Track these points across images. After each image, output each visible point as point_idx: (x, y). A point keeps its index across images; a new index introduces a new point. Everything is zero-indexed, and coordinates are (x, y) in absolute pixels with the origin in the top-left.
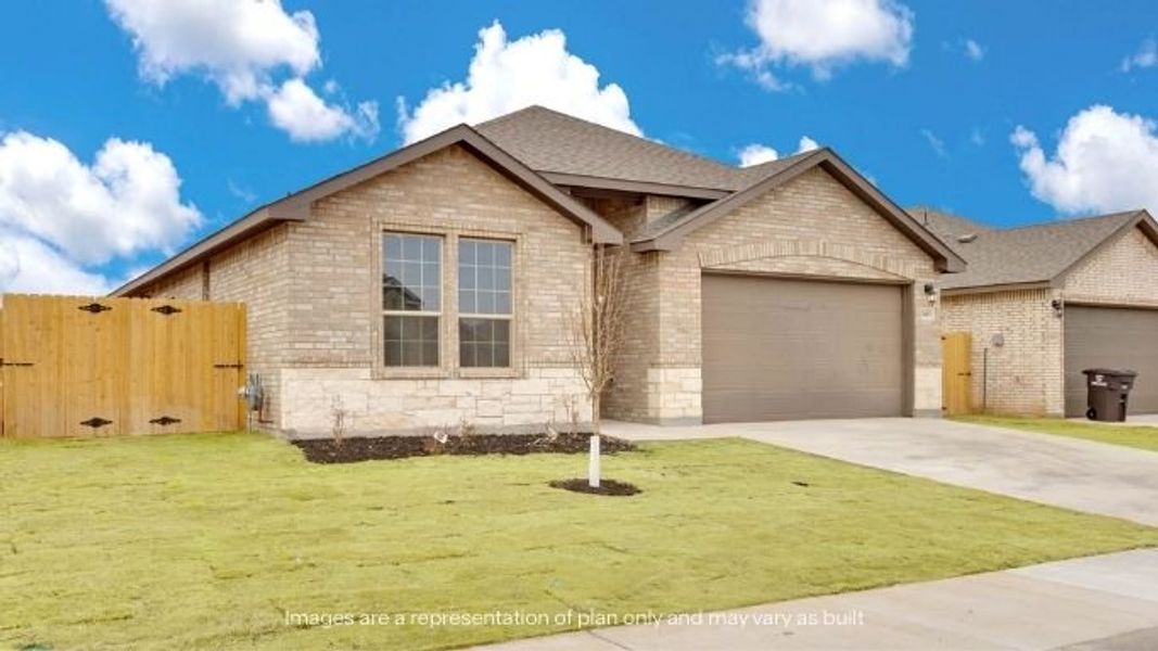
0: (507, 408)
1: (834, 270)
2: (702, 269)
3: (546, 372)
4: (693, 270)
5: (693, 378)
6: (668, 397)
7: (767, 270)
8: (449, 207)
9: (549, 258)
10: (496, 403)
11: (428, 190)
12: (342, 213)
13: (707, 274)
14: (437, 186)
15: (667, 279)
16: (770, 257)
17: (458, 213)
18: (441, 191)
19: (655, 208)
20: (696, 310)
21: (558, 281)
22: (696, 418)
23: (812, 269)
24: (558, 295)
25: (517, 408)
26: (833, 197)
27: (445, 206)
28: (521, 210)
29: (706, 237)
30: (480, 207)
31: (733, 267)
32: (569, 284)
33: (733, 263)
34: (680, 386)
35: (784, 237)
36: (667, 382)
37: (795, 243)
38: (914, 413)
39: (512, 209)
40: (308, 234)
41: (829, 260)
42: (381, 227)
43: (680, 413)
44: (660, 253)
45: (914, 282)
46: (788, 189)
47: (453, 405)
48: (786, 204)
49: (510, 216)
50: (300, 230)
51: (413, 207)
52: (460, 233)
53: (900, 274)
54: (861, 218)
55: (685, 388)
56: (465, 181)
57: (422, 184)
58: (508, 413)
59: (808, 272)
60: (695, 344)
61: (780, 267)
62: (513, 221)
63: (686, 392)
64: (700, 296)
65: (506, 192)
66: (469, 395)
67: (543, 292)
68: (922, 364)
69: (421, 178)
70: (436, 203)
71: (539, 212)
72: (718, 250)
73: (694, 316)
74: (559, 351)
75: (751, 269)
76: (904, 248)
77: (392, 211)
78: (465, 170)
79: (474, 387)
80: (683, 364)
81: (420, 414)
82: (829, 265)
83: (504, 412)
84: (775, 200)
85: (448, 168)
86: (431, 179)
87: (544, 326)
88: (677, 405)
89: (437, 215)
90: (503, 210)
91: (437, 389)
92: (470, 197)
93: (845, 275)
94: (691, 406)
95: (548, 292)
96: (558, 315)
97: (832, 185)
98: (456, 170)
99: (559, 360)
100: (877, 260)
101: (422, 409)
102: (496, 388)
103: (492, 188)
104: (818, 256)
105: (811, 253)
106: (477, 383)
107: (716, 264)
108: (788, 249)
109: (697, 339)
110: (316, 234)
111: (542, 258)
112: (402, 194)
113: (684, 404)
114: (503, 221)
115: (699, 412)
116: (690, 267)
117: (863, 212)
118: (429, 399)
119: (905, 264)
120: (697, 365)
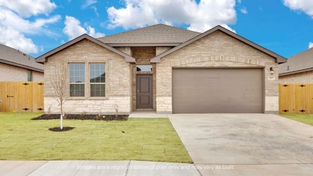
0: (102, 108)
1: (226, 64)
2: (172, 67)
3: (114, 98)
4: (168, 68)
5: (169, 100)
6: (160, 105)
7: (198, 66)
8: (86, 55)
9: (116, 67)
10: (99, 106)
11: (80, 52)
12: (57, 59)
13: (174, 69)
14: (82, 50)
15: (159, 71)
16: (199, 62)
17: (88, 57)
18: (83, 52)
19: (159, 50)
20: (170, 80)
21: (119, 73)
22: (170, 112)
23: (217, 65)
24: (118, 77)
25: (105, 108)
26: (226, 41)
27: (85, 55)
28: (107, 55)
29: (174, 58)
30: (95, 55)
31: (184, 66)
32: (122, 74)
33: (184, 65)
34: (164, 102)
35: (205, 55)
36: (159, 101)
37: (210, 57)
38: (265, 112)
39: (104, 55)
40: (49, 65)
41: (224, 62)
42: (67, 62)
43: (164, 110)
44: (157, 63)
45: (264, 67)
46: (206, 40)
47: (87, 107)
48: (205, 45)
49: (103, 57)
50: (47, 64)
51: (76, 56)
52: (89, 62)
53: (257, 64)
54: (239, 47)
55: (165, 103)
56: (90, 48)
57: (78, 50)
58: (103, 109)
59: (215, 66)
60: (170, 90)
61: (203, 65)
62: (104, 58)
63: (166, 104)
64: (171, 75)
65: (102, 50)
66: (91, 104)
67: (114, 76)
68: (268, 95)
69: (78, 49)
70: (82, 55)
71: (112, 55)
72: (178, 61)
73: (169, 81)
74: (118, 92)
75: (191, 66)
76: (260, 55)
77: (70, 58)
78: (90, 46)
79: (93, 102)
80: (165, 96)
81: (77, 109)
82: (224, 63)
83: (101, 108)
84: (201, 44)
85: (85, 45)
86: (80, 49)
87: (114, 85)
88: (163, 108)
89: (82, 58)
90: (101, 55)
91: (82, 102)
92: (91, 52)
93: (232, 66)
94: (168, 108)
95: (115, 76)
96: (118, 82)
97: (225, 37)
98: (88, 46)
99: (118, 95)
100: (246, 60)
101: (78, 107)
102: (99, 102)
103: (98, 50)
104: (219, 61)
105: (216, 60)
106: (94, 101)
107: (178, 65)
108: (207, 59)
109: (170, 88)
110: (51, 65)
111: (113, 67)
112: (73, 53)
113: (165, 107)
114: (101, 58)
115: (171, 110)
116: (167, 67)
117: (240, 45)
118: (80, 105)
119: (260, 61)
120: (169, 96)
